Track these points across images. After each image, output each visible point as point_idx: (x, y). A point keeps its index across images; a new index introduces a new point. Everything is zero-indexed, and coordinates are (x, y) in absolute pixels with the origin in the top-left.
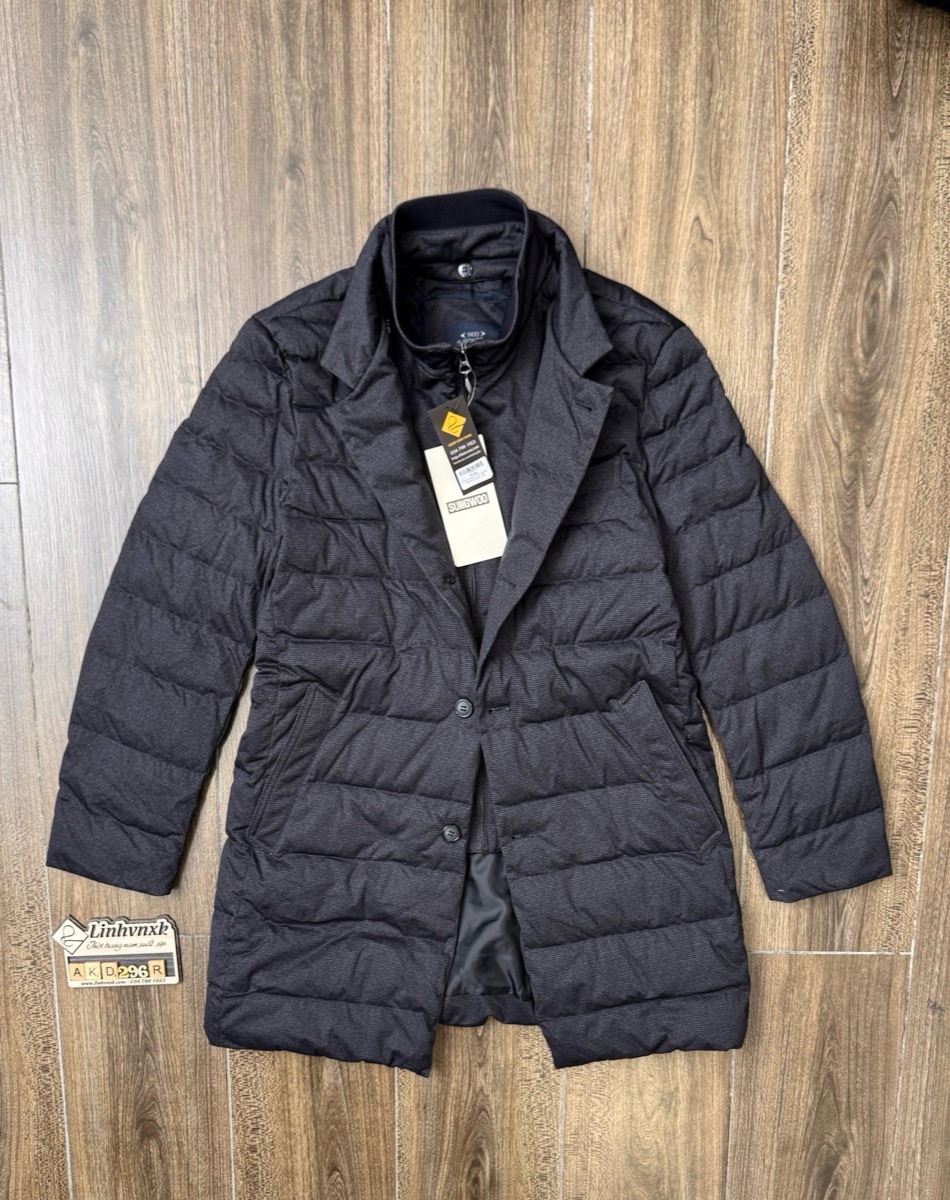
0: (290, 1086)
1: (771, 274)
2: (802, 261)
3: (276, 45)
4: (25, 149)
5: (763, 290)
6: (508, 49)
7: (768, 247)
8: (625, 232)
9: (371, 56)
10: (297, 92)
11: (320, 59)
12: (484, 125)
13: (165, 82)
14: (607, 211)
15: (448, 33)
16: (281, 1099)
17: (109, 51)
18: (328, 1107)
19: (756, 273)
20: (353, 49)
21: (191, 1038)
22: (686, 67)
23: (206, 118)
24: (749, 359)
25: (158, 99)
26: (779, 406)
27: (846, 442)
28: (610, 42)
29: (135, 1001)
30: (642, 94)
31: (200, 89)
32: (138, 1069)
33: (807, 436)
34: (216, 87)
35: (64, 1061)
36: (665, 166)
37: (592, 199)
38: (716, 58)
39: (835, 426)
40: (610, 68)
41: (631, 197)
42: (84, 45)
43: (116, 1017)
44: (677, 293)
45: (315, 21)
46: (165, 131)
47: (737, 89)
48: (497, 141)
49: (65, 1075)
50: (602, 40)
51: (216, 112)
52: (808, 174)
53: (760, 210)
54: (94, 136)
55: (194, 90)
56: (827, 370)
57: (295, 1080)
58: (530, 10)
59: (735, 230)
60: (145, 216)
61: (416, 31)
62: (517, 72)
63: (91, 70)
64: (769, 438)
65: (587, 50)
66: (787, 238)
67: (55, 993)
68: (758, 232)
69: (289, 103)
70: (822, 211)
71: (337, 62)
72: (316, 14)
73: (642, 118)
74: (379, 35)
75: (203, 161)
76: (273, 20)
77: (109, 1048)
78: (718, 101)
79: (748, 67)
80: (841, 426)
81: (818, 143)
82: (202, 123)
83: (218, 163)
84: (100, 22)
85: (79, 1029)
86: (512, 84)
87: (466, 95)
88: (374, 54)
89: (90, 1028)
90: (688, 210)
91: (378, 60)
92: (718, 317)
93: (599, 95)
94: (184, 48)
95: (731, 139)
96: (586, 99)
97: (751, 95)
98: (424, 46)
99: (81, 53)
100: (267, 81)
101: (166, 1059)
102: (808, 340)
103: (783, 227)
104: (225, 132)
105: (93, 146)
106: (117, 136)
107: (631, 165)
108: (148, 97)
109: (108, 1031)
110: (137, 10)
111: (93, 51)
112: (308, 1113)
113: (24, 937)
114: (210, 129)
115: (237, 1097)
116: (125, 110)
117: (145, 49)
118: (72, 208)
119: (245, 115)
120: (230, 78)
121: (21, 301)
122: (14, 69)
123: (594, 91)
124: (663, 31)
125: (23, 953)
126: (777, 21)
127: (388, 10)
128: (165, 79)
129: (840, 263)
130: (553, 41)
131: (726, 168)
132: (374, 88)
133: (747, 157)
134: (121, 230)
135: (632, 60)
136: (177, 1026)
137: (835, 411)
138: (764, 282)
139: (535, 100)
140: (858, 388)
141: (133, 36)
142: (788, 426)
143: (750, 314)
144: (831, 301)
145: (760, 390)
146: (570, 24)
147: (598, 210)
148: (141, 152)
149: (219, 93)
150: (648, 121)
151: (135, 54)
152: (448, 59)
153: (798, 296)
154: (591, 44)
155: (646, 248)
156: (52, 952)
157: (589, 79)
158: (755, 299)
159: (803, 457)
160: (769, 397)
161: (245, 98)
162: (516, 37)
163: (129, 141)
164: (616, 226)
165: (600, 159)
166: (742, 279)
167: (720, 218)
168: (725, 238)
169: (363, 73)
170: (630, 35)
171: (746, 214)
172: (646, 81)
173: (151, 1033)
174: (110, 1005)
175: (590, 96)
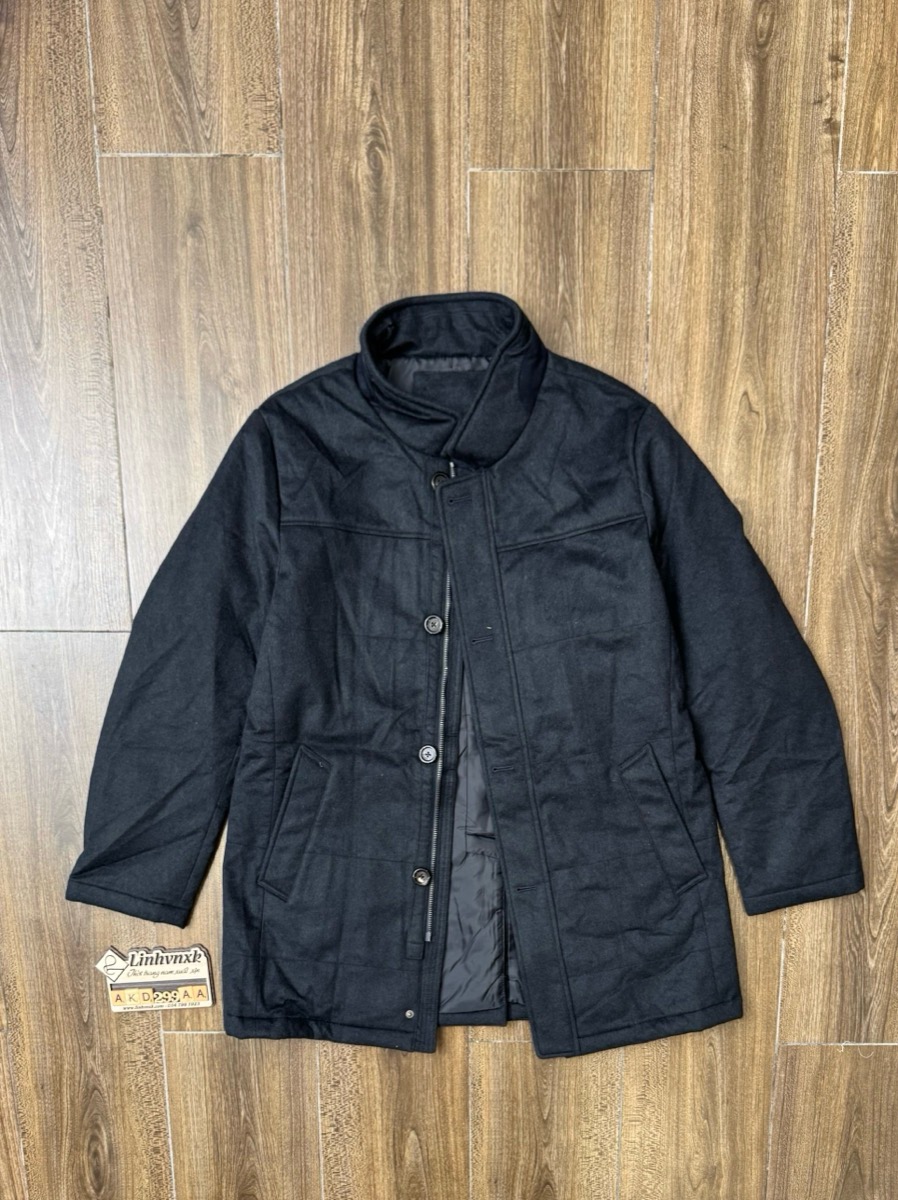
0: (376, 1164)
1: (811, 443)
2: (839, 433)
3: (366, 237)
4: (138, 331)
5: (804, 457)
6: (577, 240)
7: (808, 419)
8: (680, 405)
9: (453, 247)
10: (385, 279)
11: (406, 250)
12: (554, 310)
13: (266, 269)
14: (665, 386)
15: (522, 226)
16: (368, 1175)
17: (215, 242)
18: (410, 1182)
19: (798, 443)
20: (436, 240)
21: (288, 1123)
22: (736, 258)
23: (303, 303)
24: (791, 518)
25: (259, 286)
26: (818, 561)
27: (877, 592)
28: (669, 234)
29: (237, 1090)
30: (697, 281)
31: (297, 276)
32: (240, 1150)
33: (842, 588)
34: (312, 275)
35: (173, 1143)
36: (717, 346)
37: (651, 376)
38: (764, 249)
39: (867, 578)
40: (669, 258)
41: (686, 374)
42: (193, 237)
43: (220, 1104)
44: (727, 460)
45: (402, 215)
46: (266, 315)
47: (782, 277)
48: (566, 324)
49: (175, 1155)
50: (661, 233)
51: (312, 297)
52: (846, 354)
53: (802, 386)
54: (201, 319)
55: (291, 277)
56: (860, 528)
57: (380, 1159)
58: (596, 206)
59: (779, 404)
60: (247, 392)
61: (493, 224)
62: (584, 262)
63: (199, 260)
64: (808, 589)
65: (648, 242)
66: (826, 410)
67: (166, 1084)
68: (800, 406)
69: (378, 289)
70: (858, 387)
71: (422, 252)
72: (402, 209)
73: (697, 303)
74: (460, 228)
75: (300, 340)
76: (364, 214)
77: (213, 1132)
78: (766, 288)
79: (793, 257)
80: (872, 579)
81: (854, 326)
82: (299, 308)
83: (314, 344)
84: (206, 214)
85: (187, 1115)
86: (579, 273)
87: (538, 282)
88: (455, 245)
89: (197, 1114)
90: (737, 385)
91: (459, 251)
92: (764, 481)
93: (658, 283)
94: (283, 239)
95: (777, 323)
96: (646, 286)
97: (795, 283)
98: (501, 238)
99: (189, 244)
100: (358, 269)
101: (265, 1142)
102: (844, 502)
103: (823, 401)
104: (320, 315)
105: (200, 328)
106: (222, 319)
107: (687, 345)
108: (250, 284)
109: (213, 1116)
110: (240, 205)
111: (200, 242)
112: (392, 1188)
113: (138, 1034)
114: (306, 312)
115: (328, 1174)
116: (229, 296)
117: (247, 240)
118: (180, 383)
119: (338, 300)
120: (325, 267)
121: (135, 468)
122: (127, 257)
123: (654, 279)
124: (716, 225)
125: (137, 1049)
126: (819, 216)
127: (468, 205)
128: (266, 267)
129: (873, 433)
130: (617, 234)
131: (773, 348)
132: (456, 276)
133: (791, 339)
134: (225, 404)
135: (688, 251)
136: (275, 1112)
137: (868, 565)
138: (805, 450)
139: (600, 287)
140: (888, 545)
141: (236, 228)
142: (826, 578)
143: (792, 478)
144: (865, 468)
145: (801, 546)
146: (632, 219)
147: (656, 386)
148: (243, 333)
149: (315, 280)
150: (702, 306)
151: (238, 245)
152: (522, 250)
153: (835, 462)
154: (651, 236)
155: (699, 419)
156: (163, 1049)
157: (649, 268)
158: (797, 467)
159: (839, 606)
160: (809, 552)
161: (338, 286)
162: (583, 230)
163: (232, 324)
164: (672, 400)
165: (659, 340)
166: (785, 447)
167: (767, 393)
168: (770, 411)
169: (445, 263)
170: (686, 229)
171: (788, 389)
172: (701, 269)
173: (252, 1118)
174: (215, 1095)
175: (650, 284)
